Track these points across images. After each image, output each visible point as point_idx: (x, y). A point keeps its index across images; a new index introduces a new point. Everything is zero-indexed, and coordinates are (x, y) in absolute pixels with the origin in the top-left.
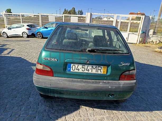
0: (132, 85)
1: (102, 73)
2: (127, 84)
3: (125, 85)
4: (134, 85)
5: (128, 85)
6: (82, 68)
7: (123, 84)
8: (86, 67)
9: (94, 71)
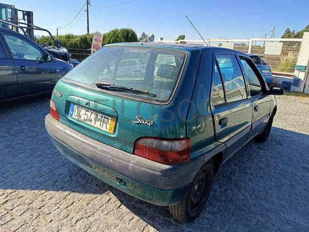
0: (154, 172)
1: (107, 131)
2: (141, 166)
3: (138, 167)
4: (159, 173)
5: (144, 169)
6: (85, 114)
7: (135, 162)
8: (89, 114)
9: (98, 125)
